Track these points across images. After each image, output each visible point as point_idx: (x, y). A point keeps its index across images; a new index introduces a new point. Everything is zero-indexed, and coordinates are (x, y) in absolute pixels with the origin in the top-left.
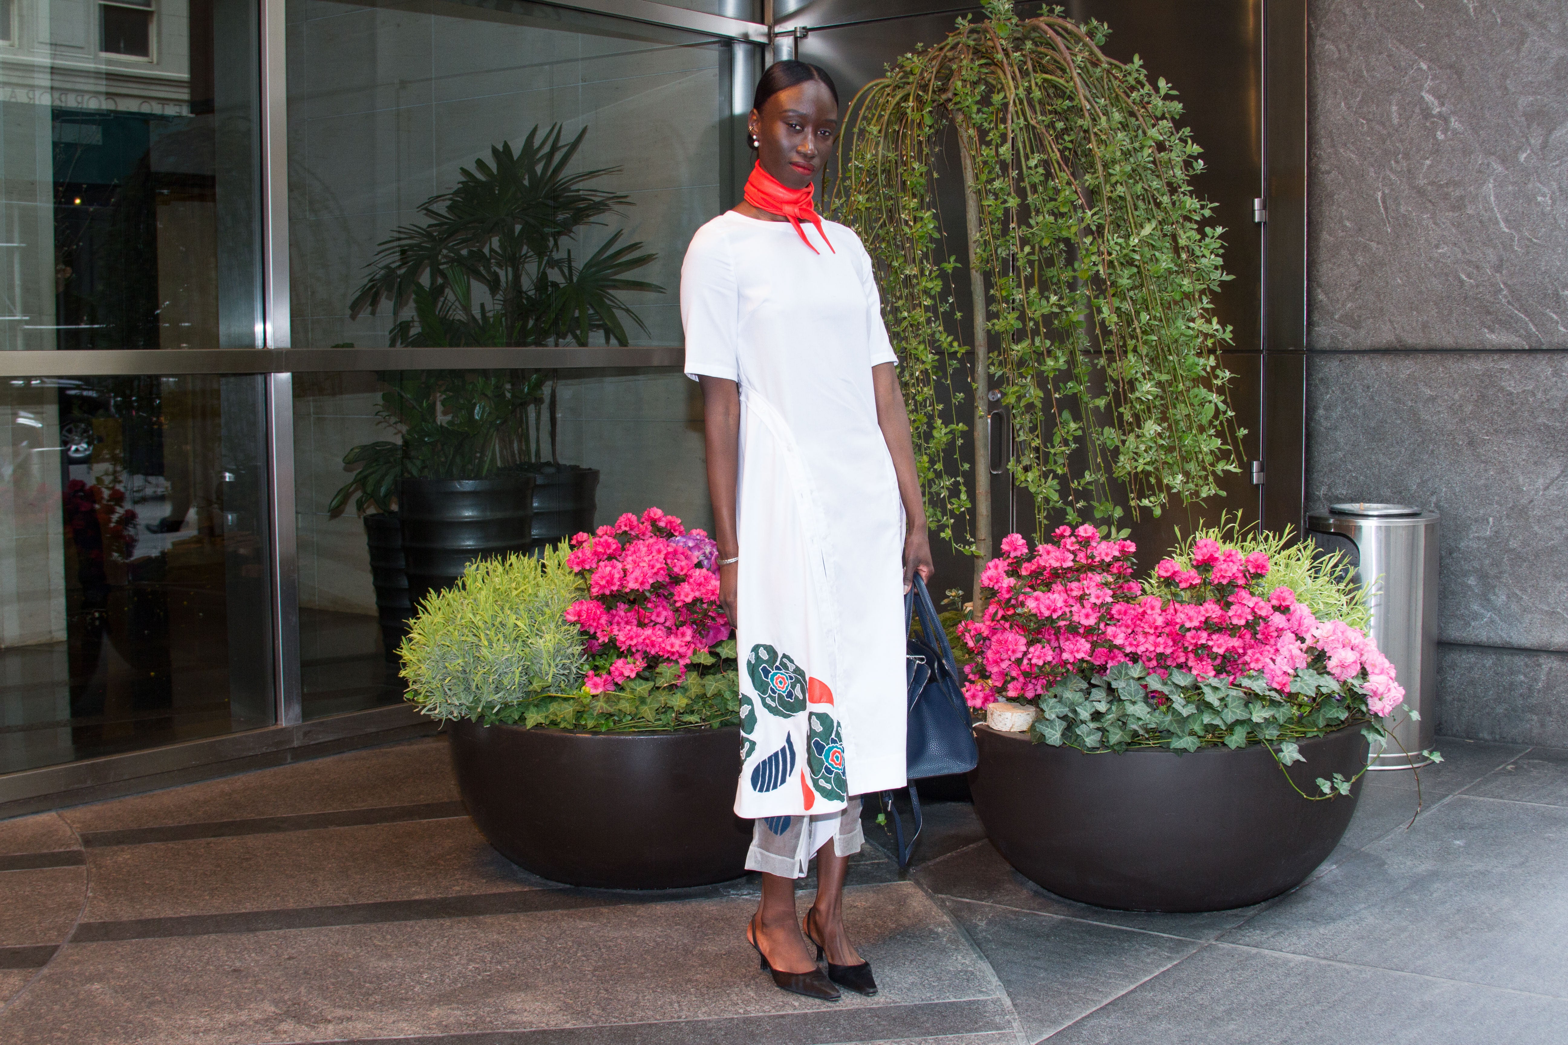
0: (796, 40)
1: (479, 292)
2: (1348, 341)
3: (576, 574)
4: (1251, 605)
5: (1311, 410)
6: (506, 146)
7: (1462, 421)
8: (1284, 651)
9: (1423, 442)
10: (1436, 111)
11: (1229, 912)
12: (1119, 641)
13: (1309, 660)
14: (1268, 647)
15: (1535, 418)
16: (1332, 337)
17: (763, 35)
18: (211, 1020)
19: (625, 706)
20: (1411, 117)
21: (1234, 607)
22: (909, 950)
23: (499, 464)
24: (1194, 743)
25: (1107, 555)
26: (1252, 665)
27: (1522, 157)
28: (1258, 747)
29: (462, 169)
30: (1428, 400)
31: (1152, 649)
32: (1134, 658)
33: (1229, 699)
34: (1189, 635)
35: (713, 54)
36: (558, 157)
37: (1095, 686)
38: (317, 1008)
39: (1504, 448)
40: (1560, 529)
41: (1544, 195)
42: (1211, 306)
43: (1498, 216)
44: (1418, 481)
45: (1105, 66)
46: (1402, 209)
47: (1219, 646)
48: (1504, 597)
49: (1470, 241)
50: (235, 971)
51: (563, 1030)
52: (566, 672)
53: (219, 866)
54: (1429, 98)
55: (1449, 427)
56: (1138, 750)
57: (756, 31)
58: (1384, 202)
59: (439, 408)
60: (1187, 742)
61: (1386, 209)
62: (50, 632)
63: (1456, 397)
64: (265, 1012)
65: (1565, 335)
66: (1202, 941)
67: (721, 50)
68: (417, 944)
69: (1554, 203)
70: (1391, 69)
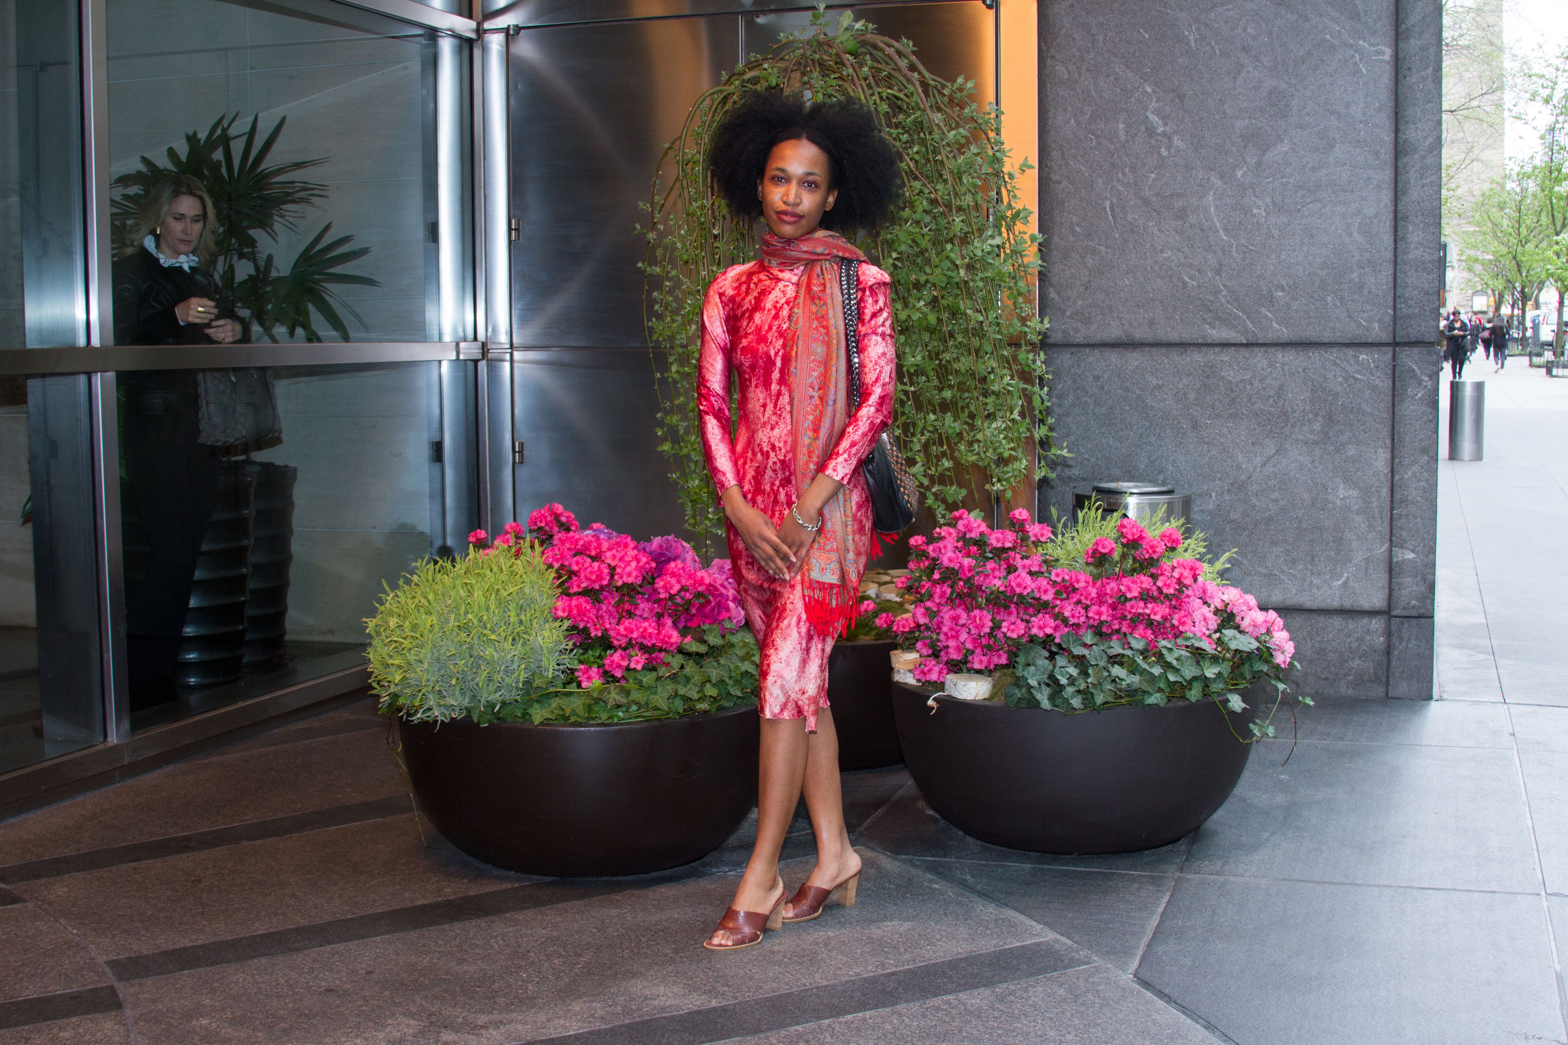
0: (508, 35)
2: (1079, 335)
4: (1176, 575)
7: (1187, 407)
9: (1150, 426)
10: (1160, 130)
11: (1164, 849)
13: (1219, 621)
15: (1253, 404)
16: (1063, 332)
17: (473, 31)
19: (636, 695)
20: (1137, 134)
21: (1161, 578)
24: (1162, 699)
27: (1239, 173)
28: (1210, 700)
30: (1155, 388)
33: (1182, 659)
35: (415, 48)
37: (1056, 653)
38: (456, 1017)
39: (1225, 430)
40: (1276, 501)
41: (1259, 208)
43: (1218, 225)
45: (931, 82)
46: (1129, 218)
49: (1192, 246)
54: (1153, 118)
55: (1175, 412)
57: (465, 26)
58: (1112, 210)
60: (1156, 698)
61: (1114, 217)
63: (1181, 386)
64: (408, 1026)
65: (1279, 331)
66: (1169, 875)
67: (424, 42)
68: (477, 946)
69: (1268, 214)
70: (1119, 91)
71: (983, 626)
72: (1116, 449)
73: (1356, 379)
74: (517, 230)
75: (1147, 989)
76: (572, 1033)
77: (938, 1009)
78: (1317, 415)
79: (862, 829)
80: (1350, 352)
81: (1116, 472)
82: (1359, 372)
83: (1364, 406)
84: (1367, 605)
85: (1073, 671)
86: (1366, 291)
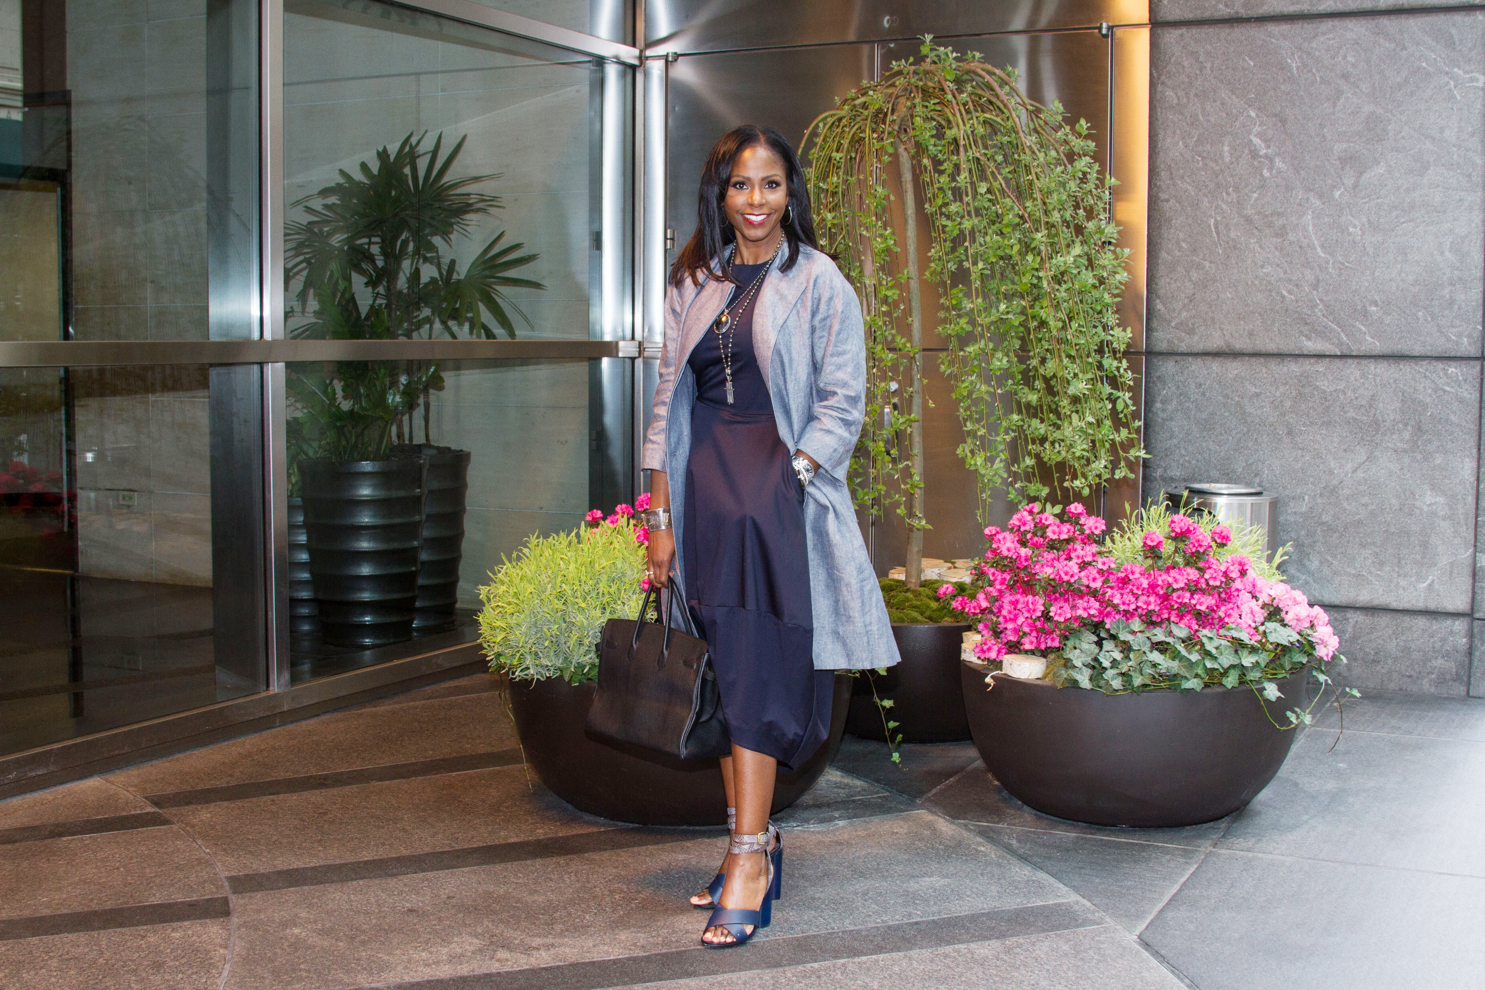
0: (667, 62)
2: (1183, 345)
4: (1223, 570)
6: (385, 149)
7: (1283, 414)
9: (1248, 431)
10: (1263, 152)
11: (1206, 825)
12: (1116, 601)
13: (1267, 613)
15: (1346, 413)
16: (1168, 341)
17: (635, 57)
18: (430, 953)
20: (1241, 156)
21: (1208, 571)
22: (971, 866)
24: (1198, 684)
26: (1227, 619)
27: (1337, 194)
28: (1246, 687)
29: (342, 172)
30: (1253, 396)
31: (1145, 607)
33: (1222, 648)
34: (1175, 595)
35: (584, 73)
37: (1104, 639)
38: (515, 938)
39: (1318, 437)
40: (1366, 505)
41: (1355, 227)
43: (1316, 243)
44: (1244, 464)
45: (1030, 108)
46: (1232, 235)
47: (1201, 604)
48: (1317, 563)
49: (1291, 263)
54: (1256, 141)
55: (1271, 419)
57: (629, 54)
58: (1216, 228)
60: (1193, 684)
61: (1218, 233)
63: (1278, 394)
64: (471, 944)
65: (1372, 344)
66: (1202, 849)
67: (592, 68)
68: (551, 880)
69: (1363, 233)
70: (1224, 115)
71: (1034, 610)
72: (1216, 452)
73: (1445, 391)
74: (672, 239)
75: (1146, 950)
76: (612, 957)
77: (946, 956)
78: (1406, 425)
79: (930, 795)
80: (1440, 365)
81: (1215, 474)
82: (1448, 384)
83: (1453, 418)
84: (1450, 607)
85: (1118, 656)
86: (1456, 307)
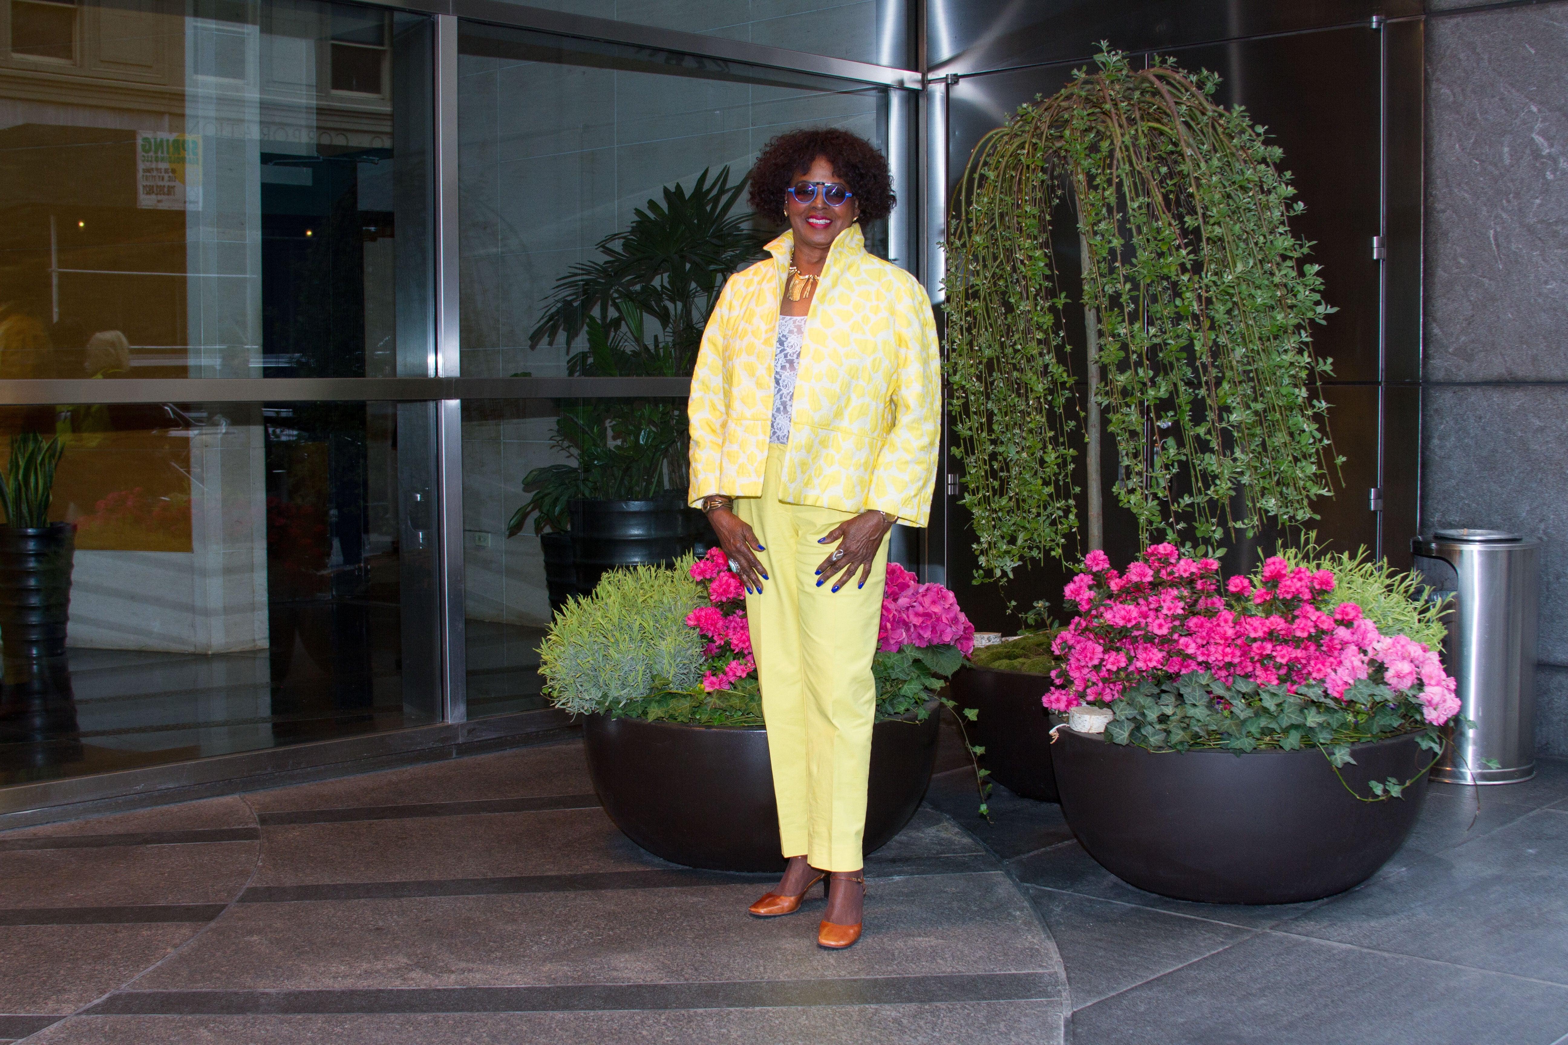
0: (947, 85)
1: (652, 325)
2: (1461, 373)
3: (698, 583)
4: (1314, 618)
5: (1426, 440)
6: (678, 187)
8: (1347, 663)
9: (1532, 471)
10: (1545, 152)
11: (1292, 905)
12: (1191, 650)
13: (1370, 671)
14: (1332, 659)
16: (1446, 370)
17: (917, 81)
18: (351, 967)
19: (736, 702)
20: (1522, 158)
21: (1298, 621)
22: (985, 929)
23: (667, 485)
24: (1250, 744)
25: (1185, 571)
26: (1314, 675)
28: (1313, 750)
29: (636, 209)
30: (1537, 431)
31: (1221, 658)
32: (1206, 666)
33: (1286, 706)
34: (1255, 646)
35: (871, 99)
36: (725, 199)
37: (1165, 692)
38: (443, 961)
42: (1309, 339)
44: (1528, 508)
45: (1210, 114)
46: (1513, 247)
47: (1283, 657)
50: (378, 929)
51: (656, 986)
52: (685, 672)
53: (377, 843)
54: (1539, 140)
56: (1200, 751)
58: (1496, 240)
59: (610, 433)
60: (1244, 743)
61: (1498, 246)
62: (254, 640)
64: (397, 962)
66: (1258, 930)
67: (878, 98)
68: (542, 912)
70: (1503, 111)
75: (1066, 1026)
76: (513, 986)
77: (845, 1014)
79: (1024, 857)
85: (1169, 710)
